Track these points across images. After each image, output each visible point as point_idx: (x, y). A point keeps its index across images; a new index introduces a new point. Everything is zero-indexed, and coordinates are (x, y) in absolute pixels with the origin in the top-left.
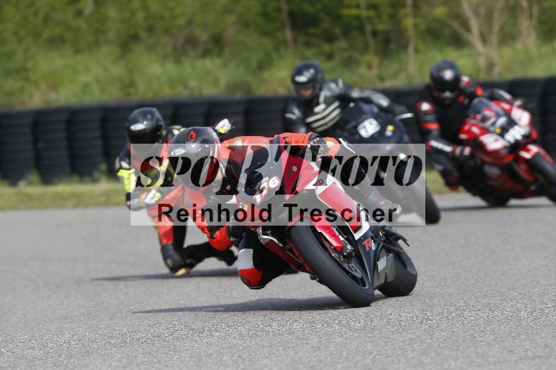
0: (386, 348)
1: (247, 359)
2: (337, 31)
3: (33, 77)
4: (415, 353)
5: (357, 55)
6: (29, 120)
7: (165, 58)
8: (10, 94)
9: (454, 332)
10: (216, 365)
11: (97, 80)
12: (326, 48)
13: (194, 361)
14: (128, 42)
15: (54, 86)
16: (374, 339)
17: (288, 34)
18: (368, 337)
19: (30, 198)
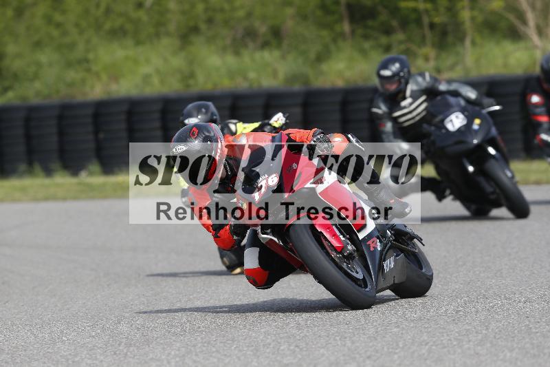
0: (442, 339)
1: (305, 349)
2: (395, 23)
3: (95, 68)
4: (471, 343)
5: (414, 47)
6: (90, 111)
7: (224, 49)
8: (71, 85)
9: (509, 323)
10: (273, 354)
11: (158, 71)
12: (384, 40)
13: (252, 351)
14: (188, 34)
15: (115, 78)
16: (429, 330)
17: (346, 27)
18: (425, 327)
19: (91, 188)
